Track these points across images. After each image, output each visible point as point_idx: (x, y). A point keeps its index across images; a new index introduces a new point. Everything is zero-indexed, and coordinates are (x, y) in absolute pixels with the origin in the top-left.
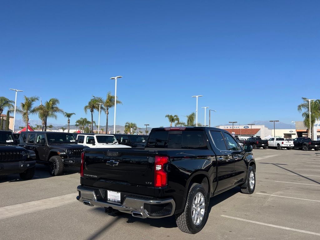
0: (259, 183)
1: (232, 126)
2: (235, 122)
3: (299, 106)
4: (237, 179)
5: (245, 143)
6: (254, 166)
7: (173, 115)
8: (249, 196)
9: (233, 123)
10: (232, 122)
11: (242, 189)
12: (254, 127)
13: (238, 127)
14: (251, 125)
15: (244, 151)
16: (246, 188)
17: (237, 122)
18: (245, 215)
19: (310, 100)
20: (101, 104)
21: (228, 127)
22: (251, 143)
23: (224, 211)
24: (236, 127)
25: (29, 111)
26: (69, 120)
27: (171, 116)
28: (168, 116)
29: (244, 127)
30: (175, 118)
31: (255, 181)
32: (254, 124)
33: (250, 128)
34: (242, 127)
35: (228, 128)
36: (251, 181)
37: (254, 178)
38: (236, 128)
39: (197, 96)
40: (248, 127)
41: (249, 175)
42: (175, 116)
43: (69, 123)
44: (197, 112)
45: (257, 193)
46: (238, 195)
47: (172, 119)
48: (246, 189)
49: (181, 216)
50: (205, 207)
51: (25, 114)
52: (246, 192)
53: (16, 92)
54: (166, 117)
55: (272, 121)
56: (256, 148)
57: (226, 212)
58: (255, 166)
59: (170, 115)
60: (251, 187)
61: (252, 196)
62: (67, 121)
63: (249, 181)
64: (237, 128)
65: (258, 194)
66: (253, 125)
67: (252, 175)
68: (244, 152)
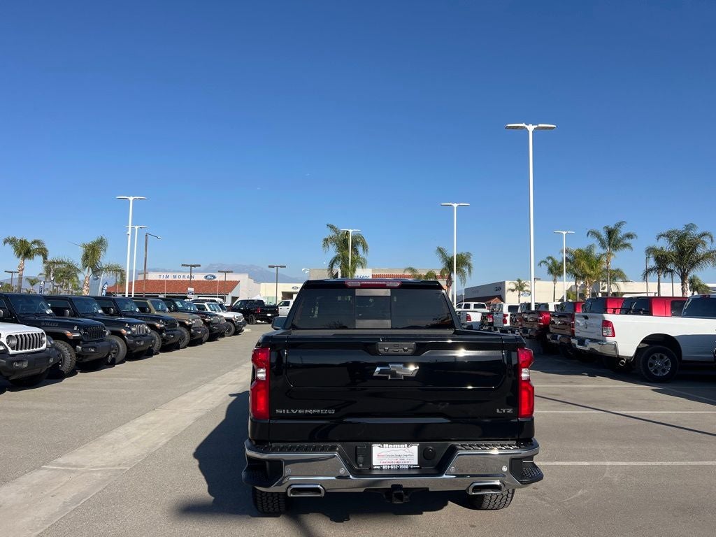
2: (195, 266)
3: (326, 240)
7: (30, 240)
9: (192, 266)
10: (188, 266)
12: (231, 277)
14: (224, 272)
17: (200, 266)
19: (350, 231)
21: (167, 277)
24: (184, 276)
27: (24, 243)
28: (12, 241)
29: (206, 277)
30: (36, 246)
32: (232, 272)
33: (218, 279)
34: (200, 277)
35: (177, 279)
39: (131, 199)
40: (214, 277)
42: (35, 242)
44: (130, 237)
47: (25, 251)
54: (5, 242)
55: (273, 267)
59: (19, 238)
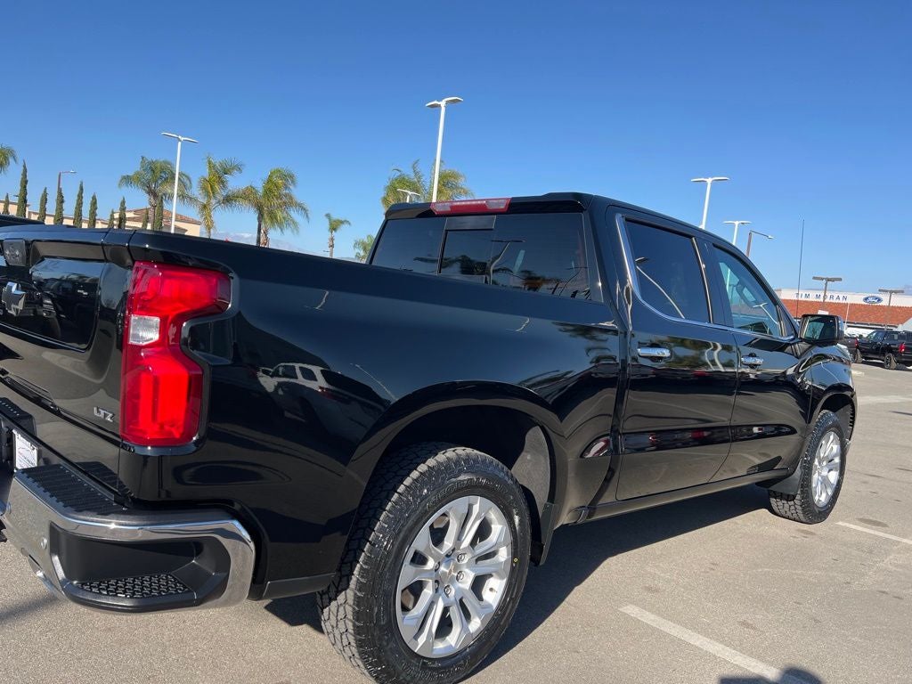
0: (865, 482)
1: (822, 295)
2: (832, 280)
4: (764, 454)
5: (857, 347)
6: (849, 413)
8: (798, 530)
9: (829, 280)
10: (821, 279)
11: (773, 501)
12: (899, 301)
13: (845, 298)
14: (891, 292)
15: (802, 340)
16: (790, 498)
17: (839, 280)
18: (745, 624)
20: (410, 193)
21: (807, 296)
22: (878, 348)
23: (649, 589)
24: (838, 298)
25: (213, 201)
26: (332, 239)
29: (866, 299)
31: (842, 474)
32: (902, 292)
33: (885, 303)
34: (857, 299)
35: (809, 299)
36: (825, 473)
37: (837, 460)
38: (837, 301)
39: (709, 181)
40: (879, 300)
41: (815, 446)
43: (332, 246)
45: (840, 523)
46: (756, 522)
48: (792, 503)
49: (334, 604)
50: (513, 569)
51: (205, 207)
52: (789, 514)
53: (180, 143)
56: (894, 364)
57: (657, 591)
58: (854, 414)
60: (817, 498)
61: (812, 534)
62: (326, 242)
63: (808, 471)
64: (841, 301)
65: (844, 530)
66: (896, 292)
67: (830, 446)
68: (804, 345)
